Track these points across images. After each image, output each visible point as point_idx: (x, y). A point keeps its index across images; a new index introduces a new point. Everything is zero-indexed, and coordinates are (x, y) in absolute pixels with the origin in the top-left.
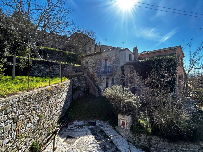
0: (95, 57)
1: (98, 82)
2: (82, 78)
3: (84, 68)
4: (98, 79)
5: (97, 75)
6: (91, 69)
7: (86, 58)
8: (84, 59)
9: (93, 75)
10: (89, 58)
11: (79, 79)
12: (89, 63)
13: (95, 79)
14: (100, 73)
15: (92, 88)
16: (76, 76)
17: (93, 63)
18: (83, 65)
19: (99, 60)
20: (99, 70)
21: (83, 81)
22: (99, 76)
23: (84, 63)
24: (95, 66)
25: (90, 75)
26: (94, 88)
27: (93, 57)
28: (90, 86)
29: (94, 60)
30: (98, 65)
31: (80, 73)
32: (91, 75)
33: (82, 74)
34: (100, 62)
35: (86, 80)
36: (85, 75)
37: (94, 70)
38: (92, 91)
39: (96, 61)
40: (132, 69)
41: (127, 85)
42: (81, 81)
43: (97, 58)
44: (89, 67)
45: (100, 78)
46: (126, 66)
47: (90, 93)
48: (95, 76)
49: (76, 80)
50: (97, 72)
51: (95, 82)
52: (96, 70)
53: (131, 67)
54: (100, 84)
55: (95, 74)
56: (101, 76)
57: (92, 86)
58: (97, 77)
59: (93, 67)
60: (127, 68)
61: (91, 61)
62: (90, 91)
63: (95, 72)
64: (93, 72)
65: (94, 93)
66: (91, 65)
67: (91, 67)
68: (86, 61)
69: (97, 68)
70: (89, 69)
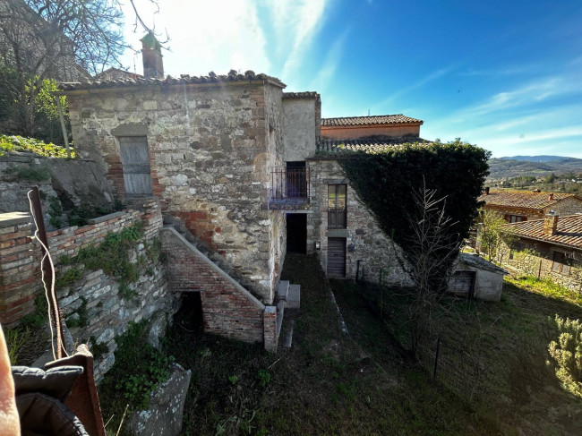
0: (208, 107)
1: (245, 254)
2: (141, 260)
3: (107, 167)
4: (238, 238)
5: (231, 217)
6: (182, 178)
7: (123, 104)
8: (98, 109)
9: (202, 215)
10: (148, 105)
11: (123, 274)
12: (150, 140)
13: (217, 238)
14: (257, 207)
15: (225, 306)
17: (195, 146)
18: (92, 149)
19: (245, 125)
20: (244, 190)
21: (150, 273)
22: (249, 221)
23: (110, 139)
24: (210, 164)
25: (174, 214)
26: (246, 303)
27: (192, 104)
28: (209, 295)
29: (198, 121)
30: (233, 155)
31: (119, 223)
32: (183, 214)
34: (248, 142)
35: (164, 258)
36: (156, 222)
37: (205, 185)
38: (227, 318)
39: (214, 131)
40: (338, 178)
41: (316, 233)
42: (143, 279)
43: (225, 113)
44: (160, 165)
45: (257, 234)
46: (314, 163)
47: (209, 330)
48: (213, 221)
49: (96, 295)
50: (230, 199)
51: (221, 253)
52: (218, 186)
53: (335, 169)
54: (257, 263)
55: (212, 209)
56: (263, 222)
57: (222, 294)
58: (234, 225)
59: (193, 169)
60: (319, 172)
61: (171, 128)
62: (209, 322)
63: (217, 197)
64: (198, 200)
65: (245, 328)
66: (175, 151)
67: (175, 168)
68: (122, 122)
69: (231, 176)
70: (156, 180)
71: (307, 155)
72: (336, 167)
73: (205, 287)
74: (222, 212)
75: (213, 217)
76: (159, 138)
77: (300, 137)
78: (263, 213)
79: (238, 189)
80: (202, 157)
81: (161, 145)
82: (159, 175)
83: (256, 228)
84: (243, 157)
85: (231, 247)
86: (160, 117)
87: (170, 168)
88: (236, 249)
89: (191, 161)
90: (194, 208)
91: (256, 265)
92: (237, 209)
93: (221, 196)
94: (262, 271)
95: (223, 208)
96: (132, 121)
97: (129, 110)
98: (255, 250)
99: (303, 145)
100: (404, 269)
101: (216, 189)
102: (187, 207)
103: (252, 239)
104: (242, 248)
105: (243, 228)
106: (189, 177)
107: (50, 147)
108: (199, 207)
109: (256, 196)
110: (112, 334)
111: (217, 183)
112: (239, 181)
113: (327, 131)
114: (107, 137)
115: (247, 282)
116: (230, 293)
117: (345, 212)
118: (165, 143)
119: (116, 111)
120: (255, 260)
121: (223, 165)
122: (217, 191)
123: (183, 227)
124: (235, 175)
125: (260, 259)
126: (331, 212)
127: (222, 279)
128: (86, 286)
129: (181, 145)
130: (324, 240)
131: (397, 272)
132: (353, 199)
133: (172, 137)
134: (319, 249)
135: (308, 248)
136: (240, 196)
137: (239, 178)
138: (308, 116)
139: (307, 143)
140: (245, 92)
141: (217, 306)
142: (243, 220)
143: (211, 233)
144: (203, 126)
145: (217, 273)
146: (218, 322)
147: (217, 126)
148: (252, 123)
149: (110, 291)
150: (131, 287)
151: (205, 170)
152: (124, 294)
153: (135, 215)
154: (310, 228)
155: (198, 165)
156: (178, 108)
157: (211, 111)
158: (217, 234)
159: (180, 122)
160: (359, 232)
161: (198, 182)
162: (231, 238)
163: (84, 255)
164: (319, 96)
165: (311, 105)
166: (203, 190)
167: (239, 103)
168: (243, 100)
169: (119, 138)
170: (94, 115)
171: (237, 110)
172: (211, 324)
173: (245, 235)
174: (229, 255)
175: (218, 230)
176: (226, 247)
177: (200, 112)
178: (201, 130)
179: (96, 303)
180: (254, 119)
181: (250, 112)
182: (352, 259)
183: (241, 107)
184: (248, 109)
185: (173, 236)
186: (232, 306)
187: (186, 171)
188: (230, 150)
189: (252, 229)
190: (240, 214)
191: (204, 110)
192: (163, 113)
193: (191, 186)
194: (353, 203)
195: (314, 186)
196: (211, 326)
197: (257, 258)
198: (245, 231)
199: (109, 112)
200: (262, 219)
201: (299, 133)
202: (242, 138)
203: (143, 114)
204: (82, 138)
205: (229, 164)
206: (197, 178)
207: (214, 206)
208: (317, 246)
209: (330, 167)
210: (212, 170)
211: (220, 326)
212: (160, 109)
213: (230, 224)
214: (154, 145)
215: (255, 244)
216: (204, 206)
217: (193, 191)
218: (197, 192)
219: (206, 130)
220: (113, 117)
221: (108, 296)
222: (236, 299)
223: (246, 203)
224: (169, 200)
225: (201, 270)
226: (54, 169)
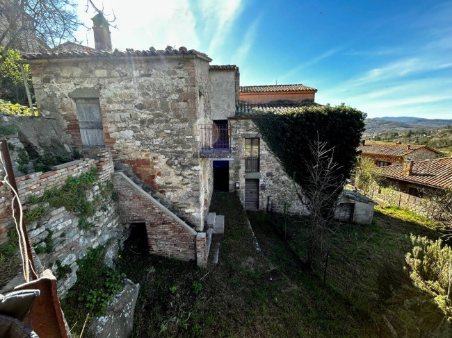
0: (149, 75)
1: (181, 193)
2: (96, 199)
3: (65, 124)
4: (175, 180)
5: (170, 164)
6: (129, 133)
7: (78, 72)
8: (57, 76)
9: (146, 163)
10: (99, 73)
11: (82, 210)
12: (102, 102)
13: (159, 180)
14: (190, 155)
15: (165, 233)
16: (54, 198)
17: (141, 107)
18: (53, 108)
19: (180, 91)
20: (180, 142)
21: (104, 209)
22: (184, 167)
23: (67, 100)
24: (152, 121)
25: (123, 161)
26: (182, 230)
28: (152, 225)
29: (141, 87)
30: (170, 115)
31: (77, 169)
32: (131, 162)
33: (96, 172)
34: (182, 104)
35: (116, 197)
36: (108, 168)
37: (148, 138)
38: (167, 243)
39: (155, 95)
40: (253, 133)
41: (236, 176)
42: (98, 214)
43: (163, 80)
44: (111, 122)
45: (190, 177)
46: (234, 121)
47: (153, 253)
48: (154, 167)
49: (60, 227)
50: (168, 150)
51: (162, 192)
52: (159, 139)
53: (251, 126)
54: (190, 199)
55: (154, 158)
56: (195, 168)
57: (163, 224)
58: (172, 170)
59: (138, 126)
60: (239, 128)
61: (119, 92)
62: (153, 246)
63: (158, 148)
64: (142, 151)
65: (181, 250)
66: (123, 111)
67: (123, 125)
68: (78, 87)
69: (169, 131)
70: (108, 134)
71: (229, 115)
72: (251, 124)
73: (149, 219)
74: (162, 159)
75: (155, 164)
76: (109, 101)
77: (224, 101)
78: (195, 161)
79: (175, 142)
80: (145, 116)
81: (111, 106)
82: (110, 130)
83: (190, 172)
84: (178, 116)
85: (170, 187)
86: (109, 83)
87: (119, 125)
88: (174, 189)
89: (136, 119)
90: (139, 157)
91: (190, 201)
92: (174, 158)
93: (161, 147)
94: (194, 206)
95: (163, 156)
96: (87, 86)
97: (83, 77)
98: (189, 189)
99: (226, 107)
100: (302, 202)
101: (157, 141)
102: (133, 156)
103: (186, 181)
104: (178, 188)
105: (179, 173)
106: (135, 132)
107: (17, 107)
108: (143, 156)
109: (189, 147)
110: (74, 258)
111: (157, 137)
112: (176, 135)
113: (244, 97)
114: (65, 99)
115: (183, 214)
116: (170, 223)
117: (258, 160)
118: (114, 104)
119: (72, 77)
120: (189, 197)
121: (162, 122)
122: (158, 143)
123: (131, 172)
124: (172, 130)
125: (193, 196)
126: (247, 159)
127: (163, 213)
128: (51, 220)
129: (128, 106)
130: (242, 182)
131: (298, 205)
132: (264, 149)
133: (120, 99)
134: (239, 188)
135: (230, 187)
136: (176, 147)
137: (175, 133)
138: (229, 84)
139: (229, 106)
140: (179, 64)
141: (159, 234)
142: (179, 166)
143: (153, 177)
144: (145, 91)
145: (159, 208)
146: (160, 246)
147: (157, 91)
148: (185, 89)
149: (72, 224)
150: (89, 220)
151: (148, 127)
152: (83, 226)
153: (91, 162)
154: (231, 172)
155: (142, 122)
156: (124, 76)
157: (152, 79)
158: (158, 177)
159: (127, 88)
160: (269, 175)
161: (142, 136)
162: (170, 180)
163: (48, 195)
164: (238, 69)
165: (232, 75)
166: (146, 143)
167: (175, 73)
168: (178, 71)
169: (75, 99)
170: (53, 80)
171: (173, 79)
172: (155, 248)
173: (181, 178)
174: (168, 194)
175: (159, 174)
176: (166, 187)
177: (142, 80)
178: (144, 94)
179: (59, 234)
180: (187, 86)
181: (183, 80)
182: (263, 195)
183: (176, 76)
184: (181, 78)
185: (123, 179)
186: (171, 233)
187: (133, 127)
188: (168, 110)
189: (186, 173)
190: (176, 162)
191: (146, 78)
192: (111, 79)
193: (136, 140)
194: (264, 152)
195: (234, 139)
196: (155, 249)
197: (190, 196)
198: (180, 175)
199: (66, 78)
200: (194, 165)
201: (223, 97)
202: (178, 101)
203: (95, 80)
204: (43, 100)
205: (167, 121)
206: (142, 132)
207: (156, 155)
208: (237, 185)
209: (247, 125)
210: (153, 126)
211: (162, 249)
212: (109, 76)
213: (169, 169)
214: (105, 106)
215: (189, 185)
216: (147, 155)
217: (138, 143)
218: (142, 144)
219: (148, 94)
220: (70, 82)
221: (70, 228)
222: (174, 227)
223: (182, 152)
224: (118, 151)
225: (146, 206)
226: (21, 125)
